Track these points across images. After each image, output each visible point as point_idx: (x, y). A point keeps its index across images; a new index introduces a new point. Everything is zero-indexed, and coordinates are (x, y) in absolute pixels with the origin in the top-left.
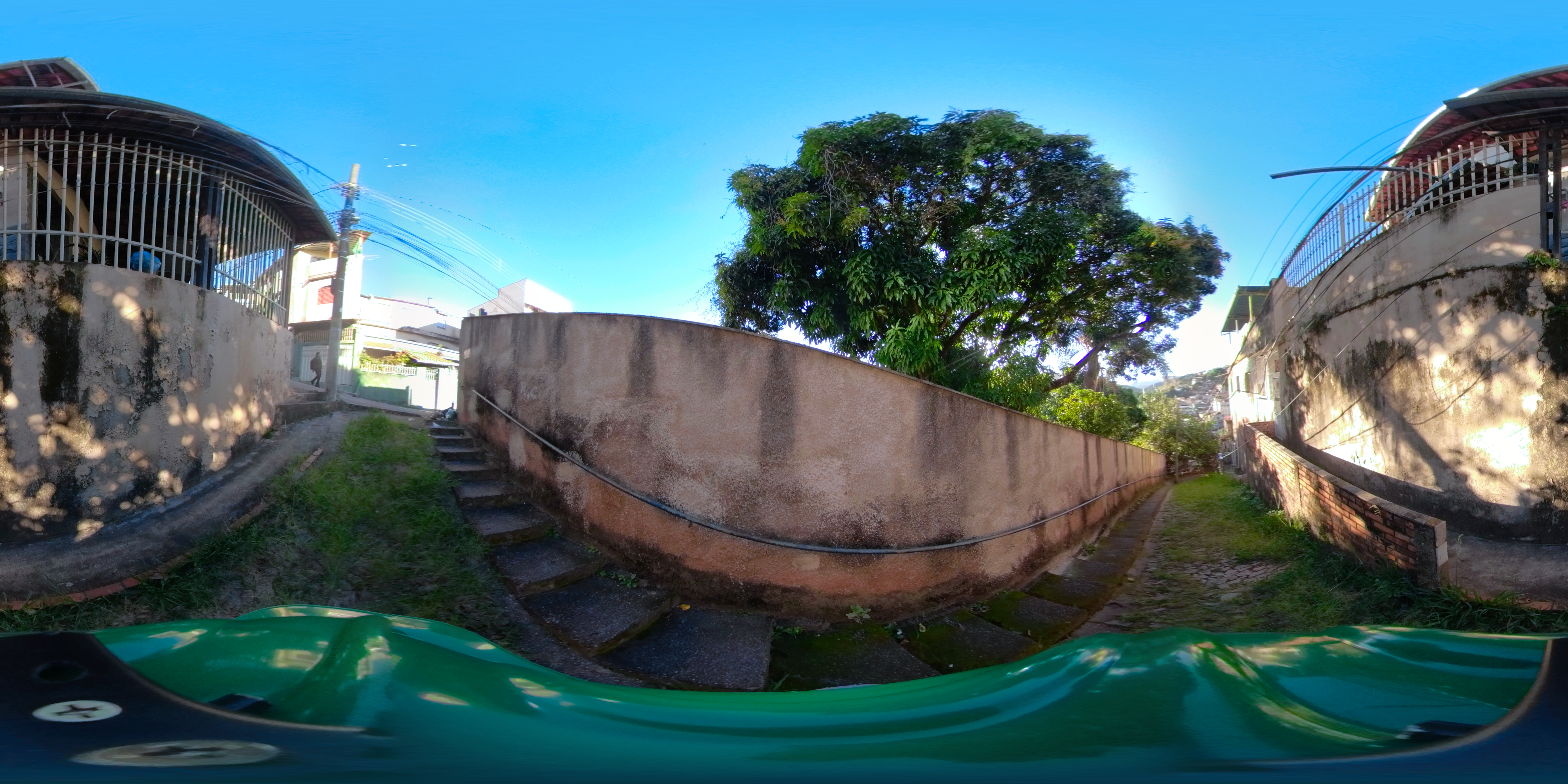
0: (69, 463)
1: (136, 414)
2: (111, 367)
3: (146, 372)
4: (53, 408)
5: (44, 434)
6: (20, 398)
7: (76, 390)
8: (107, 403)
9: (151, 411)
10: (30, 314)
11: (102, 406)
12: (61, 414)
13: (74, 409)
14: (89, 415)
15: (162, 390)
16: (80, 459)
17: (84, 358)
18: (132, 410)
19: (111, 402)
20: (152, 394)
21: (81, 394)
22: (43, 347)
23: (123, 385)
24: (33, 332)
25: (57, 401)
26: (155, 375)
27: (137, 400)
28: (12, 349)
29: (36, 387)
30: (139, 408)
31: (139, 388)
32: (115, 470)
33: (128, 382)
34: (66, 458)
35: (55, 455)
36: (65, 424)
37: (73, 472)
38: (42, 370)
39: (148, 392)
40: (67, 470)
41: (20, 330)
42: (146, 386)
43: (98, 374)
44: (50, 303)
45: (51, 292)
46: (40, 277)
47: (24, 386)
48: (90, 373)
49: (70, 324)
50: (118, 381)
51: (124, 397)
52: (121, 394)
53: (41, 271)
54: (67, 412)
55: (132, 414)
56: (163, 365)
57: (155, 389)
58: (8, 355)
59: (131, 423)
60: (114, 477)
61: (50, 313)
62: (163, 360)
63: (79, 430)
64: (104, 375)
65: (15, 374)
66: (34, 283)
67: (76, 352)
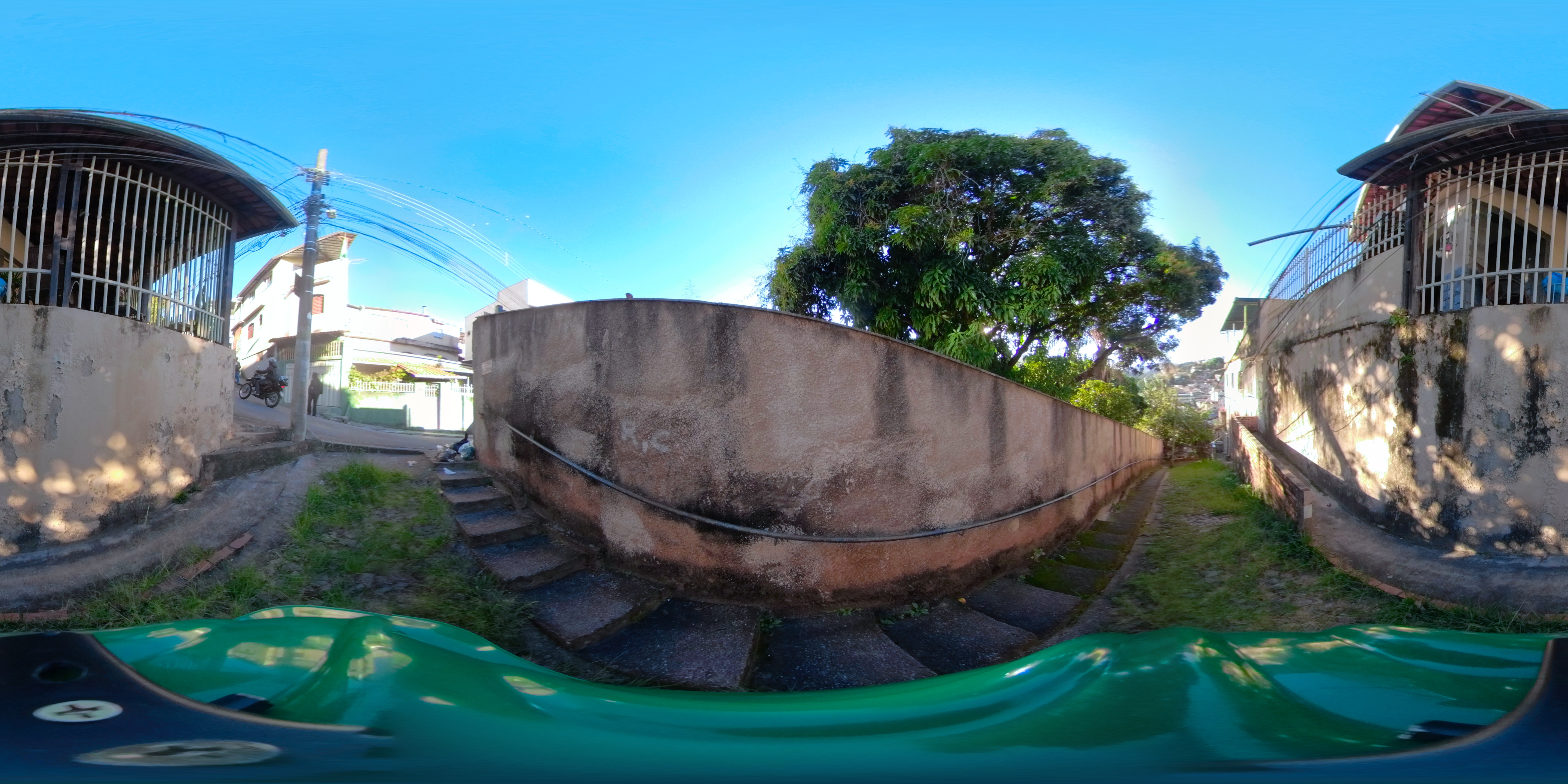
0: (1452, 491)
1: (1517, 460)
2: (1491, 411)
3: (1529, 418)
4: (1444, 443)
5: (1437, 462)
6: (1423, 429)
7: (1461, 429)
8: (1487, 446)
9: (1534, 461)
10: (1430, 363)
11: (1482, 448)
12: (1450, 449)
13: (1459, 446)
14: (1471, 454)
15: (1549, 439)
16: (1462, 490)
17: (1468, 401)
18: (1513, 456)
19: (1491, 444)
20: (1536, 442)
21: (1466, 433)
22: (1438, 390)
23: (1504, 430)
24: (1432, 378)
25: (1447, 436)
26: (1540, 422)
27: (1518, 447)
28: (1419, 391)
29: (1433, 423)
30: (1520, 455)
31: (1521, 435)
32: (1493, 510)
33: (1509, 427)
34: (1451, 486)
35: (1444, 482)
36: (1452, 458)
37: (1456, 499)
38: (1437, 409)
39: (1528, 439)
40: (1451, 496)
41: (1423, 376)
42: (1529, 434)
43: (1479, 416)
44: (1444, 354)
45: (1445, 341)
46: (1437, 329)
47: (1426, 421)
48: (1474, 415)
49: (1458, 370)
50: (1498, 425)
51: (1505, 441)
52: (1502, 438)
53: (1438, 324)
54: (1454, 448)
55: (1513, 460)
56: (1550, 411)
57: (1540, 437)
58: (1416, 395)
59: (1511, 469)
60: (1491, 516)
61: (1444, 362)
62: (1550, 405)
63: (1463, 466)
64: (1485, 419)
65: (1420, 411)
66: (1433, 335)
67: (1462, 395)
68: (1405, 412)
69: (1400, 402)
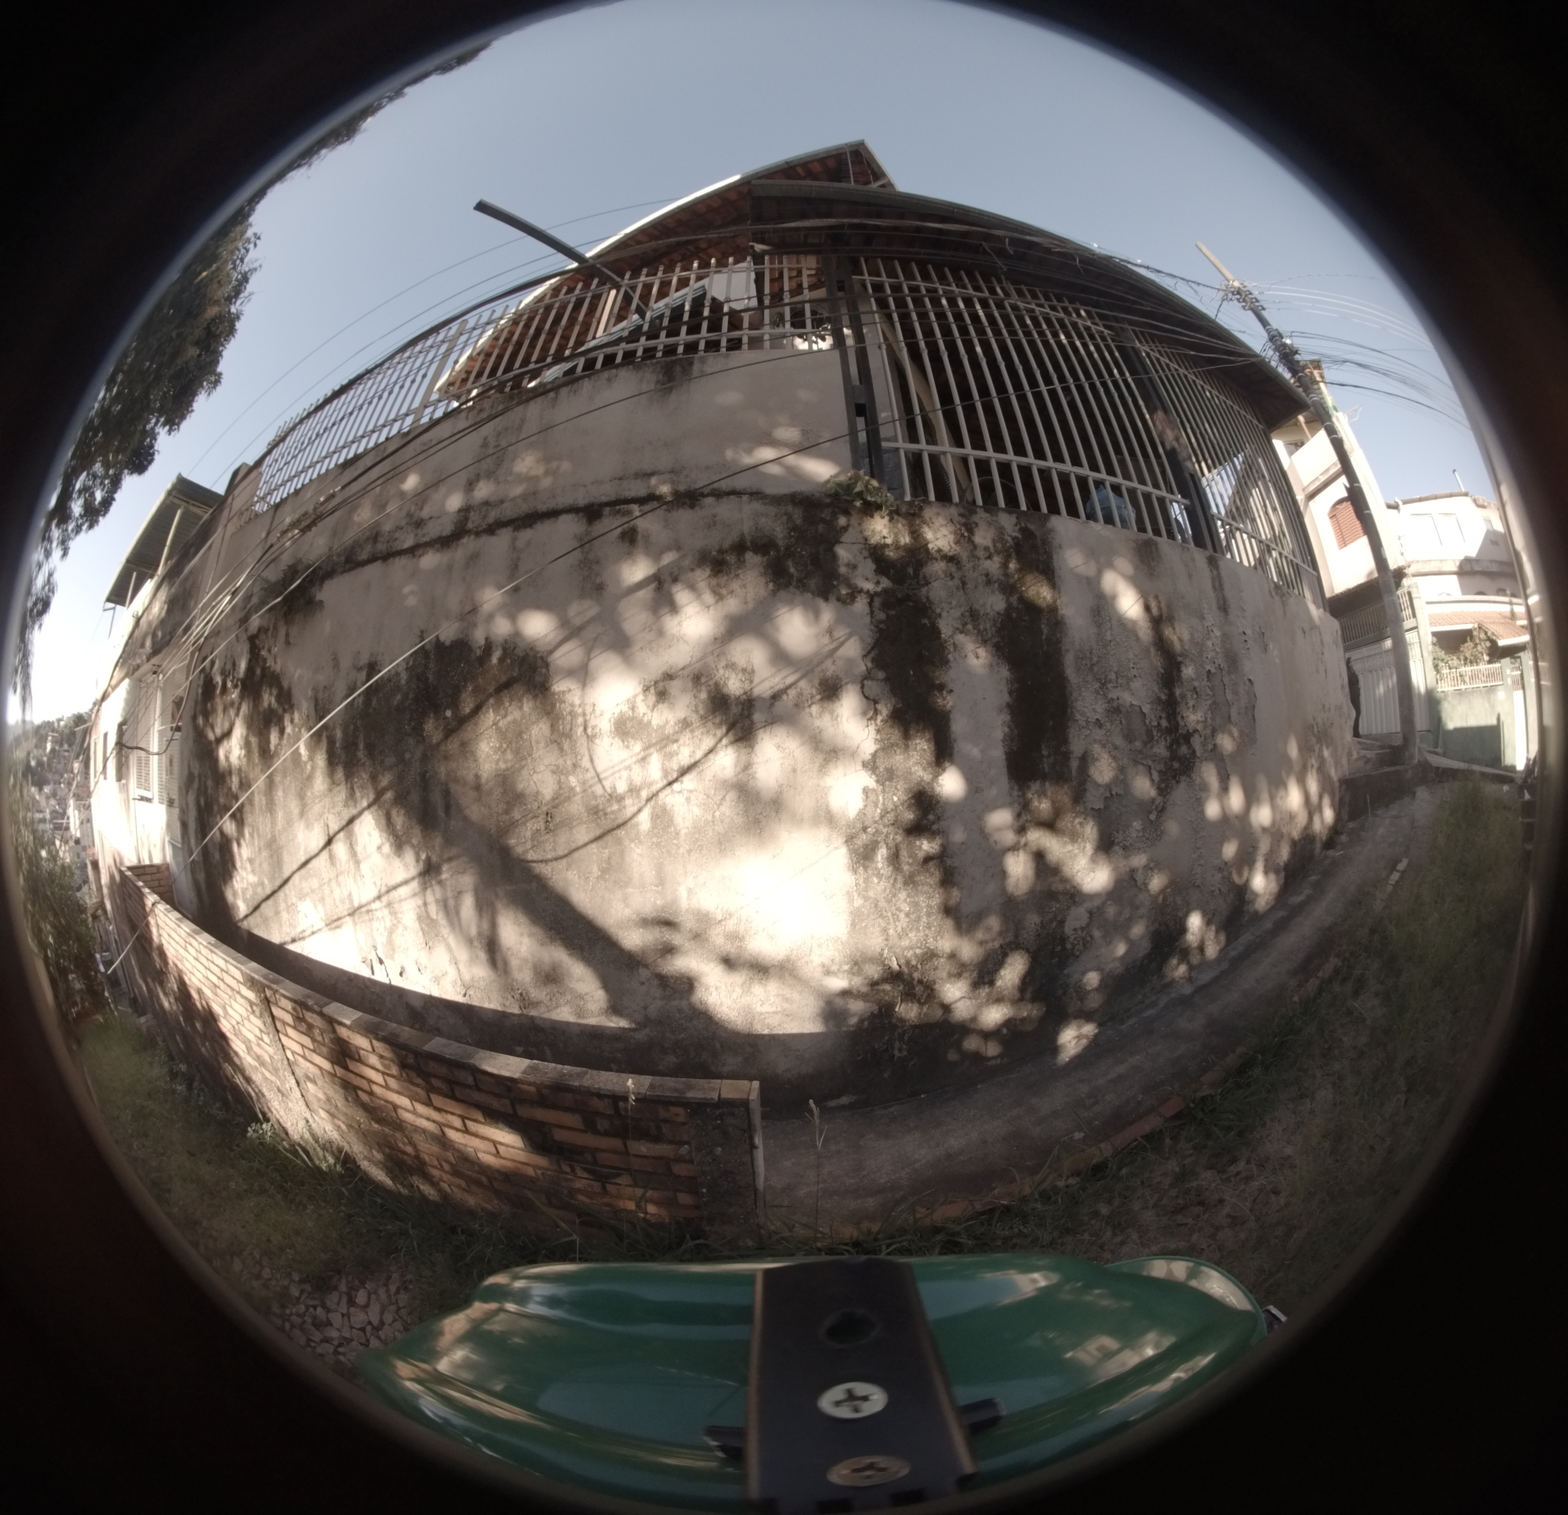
0: (1055, 906)
1: (1159, 800)
2: (1117, 710)
3: (1168, 719)
4: (1030, 795)
5: (1014, 848)
6: (970, 777)
7: (1067, 756)
8: (1116, 780)
9: (1180, 793)
10: (976, 606)
11: (1108, 786)
12: (1043, 806)
13: (1064, 795)
14: (1090, 806)
15: (1194, 752)
16: (1074, 895)
17: (1075, 694)
18: (1153, 793)
19: (1122, 780)
20: (1180, 760)
21: (1074, 764)
22: (1005, 672)
23: (1138, 744)
24: (984, 642)
25: (1035, 781)
26: (1181, 724)
27: (1160, 772)
28: (950, 676)
29: (998, 753)
30: (1164, 790)
31: (1161, 749)
32: (1127, 913)
33: (1145, 738)
34: (1051, 895)
35: (1032, 891)
36: (1050, 825)
37: (1062, 922)
38: (1007, 718)
39: (1174, 757)
40: (1051, 921)
41: (960, 638)
42: (1171, 746)
43: (1098, 724)
44: (1009, 588)
45: (1005, 566)
46: (983, 537)
47: (975, 752)
48: (1087, 722)
49: (1044, 629)
50: (1129, 737)
51: (1141, 767)
52: (1136, 763)
53: (983, 525)
54: (1053, 802)
55: (1153, 800)
56: (1191, 704)
57: (1184, 750)
58: (941, 687)
59: (1152, 818)
60: (1120, 928)
61: (1009, 608)
62: (1187, 695)
63: (1074, 837)
64: (1108, 726)
65: (959, 726)
66: (975, 547)
67: (1061, 681)
68: (906, 736)
69: (884, 710)
